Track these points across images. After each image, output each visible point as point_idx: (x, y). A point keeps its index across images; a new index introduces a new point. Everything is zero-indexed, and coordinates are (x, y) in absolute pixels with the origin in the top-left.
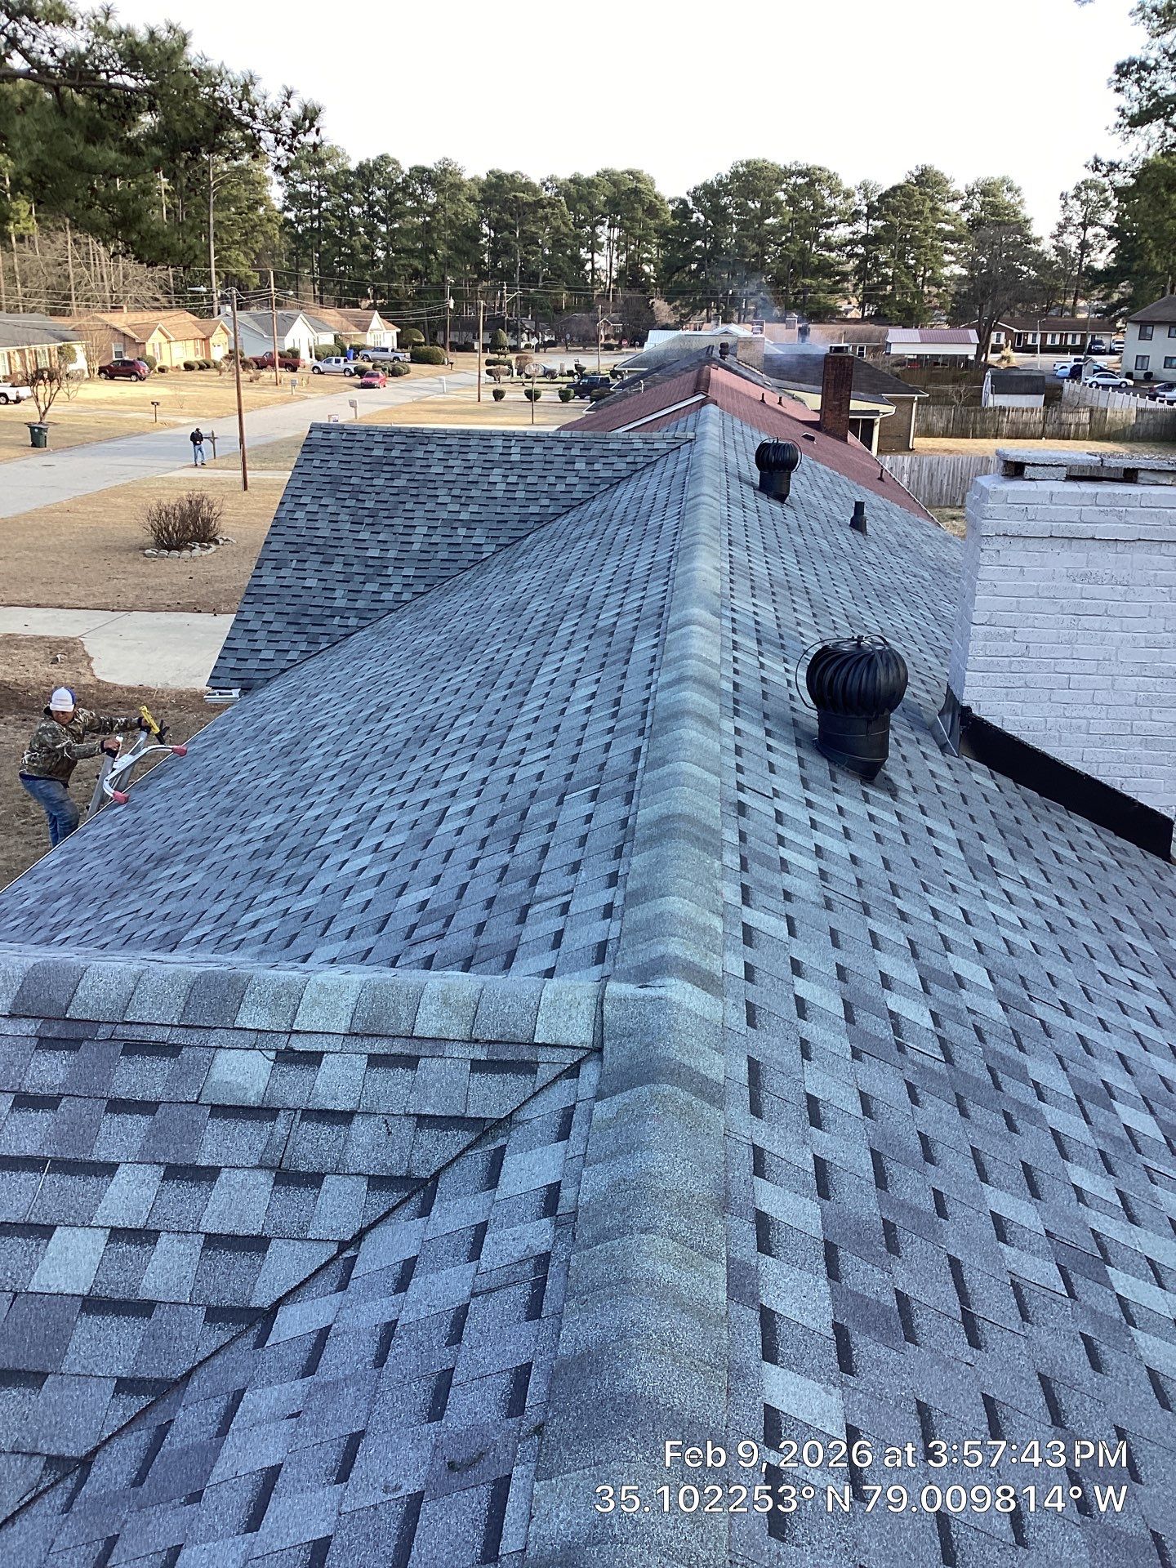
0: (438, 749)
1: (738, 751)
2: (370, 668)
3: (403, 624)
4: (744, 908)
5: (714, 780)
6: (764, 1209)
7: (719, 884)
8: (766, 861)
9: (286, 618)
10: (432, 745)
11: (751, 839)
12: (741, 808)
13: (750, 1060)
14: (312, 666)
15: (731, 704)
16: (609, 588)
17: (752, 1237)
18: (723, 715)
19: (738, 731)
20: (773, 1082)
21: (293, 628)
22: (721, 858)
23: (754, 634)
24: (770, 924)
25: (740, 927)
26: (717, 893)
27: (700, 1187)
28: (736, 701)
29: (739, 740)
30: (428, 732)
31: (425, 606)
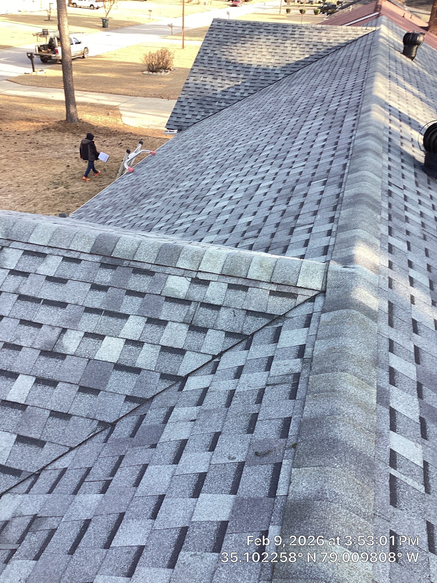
0: (257, 159)
1: (389, 168)
2: (229, 124)
3: (243, 106)
4: (390, 237)
5: (379, 180)
6: (393, 366)
7: (380, 226)
8: (399, 217)
9: (197, 102)
10: (254, 157)
11: (393, 207)
12: (390, 193)
13: (389, 302)
14: (206, 122)
15: (387, 147)
16: (334, 93)
17: (387, 377)
18: (384, 151)
19: (390, 159)
20: (399, 313)
21: (200, 106)
22: (380, 214)
23: (398, 117)
24: (400, 244)
25: (387, 245)
26: (379, 229)
27: (367, 354)
28: (389, 146)
29: (390, 164)
30: (254, 151)
31: (253, 99)
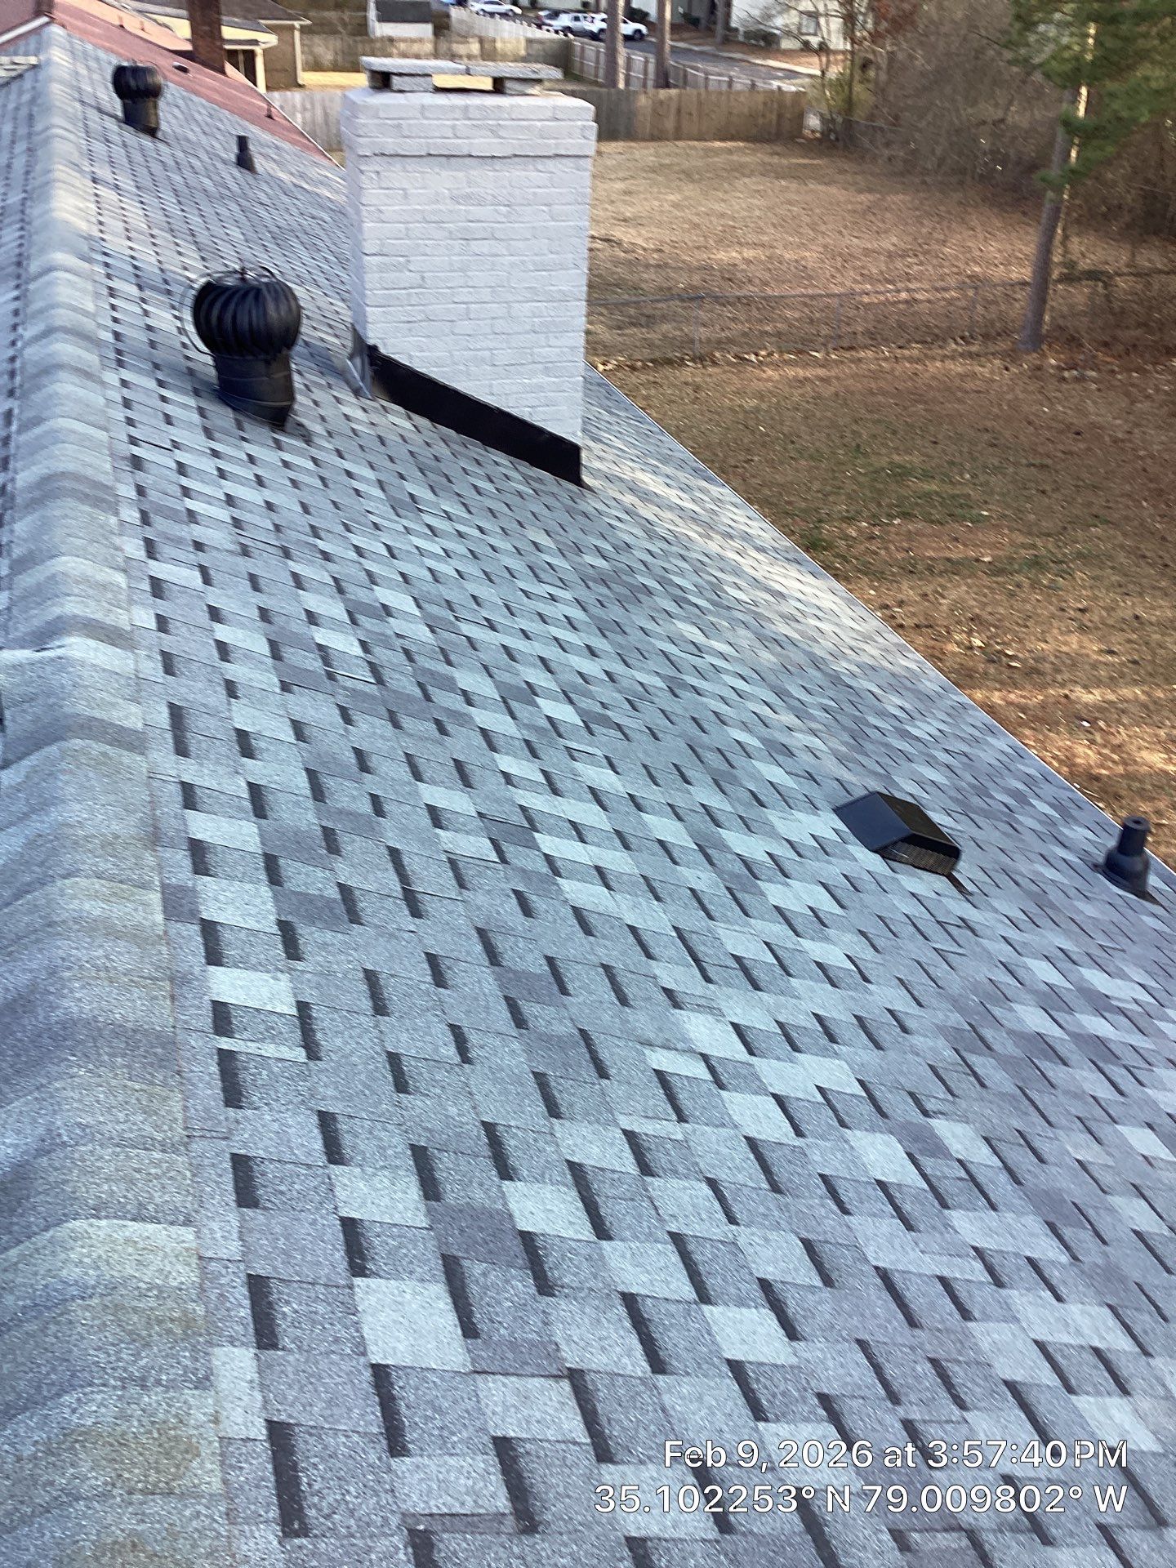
1: (127, 403)
4: (151, 562)
5: (102, 435)
6: (199, 837)
7: (117, 541)
8: (170, 514)
11: (151, 492)
12: (137, 463)
13: (171, 706)
15: (113, 355)
17: (187, 863)
18: (104, 366)
19: (124, 383)
20: (200, 724)
22: (116, 513)
23: (134, 280)
24: (178, 573)
25: (147, 581)
26: (117, 549)
27: (126, 827)
28: (119, 352)
29: (126, 392)
